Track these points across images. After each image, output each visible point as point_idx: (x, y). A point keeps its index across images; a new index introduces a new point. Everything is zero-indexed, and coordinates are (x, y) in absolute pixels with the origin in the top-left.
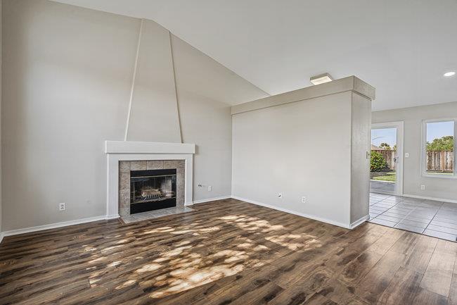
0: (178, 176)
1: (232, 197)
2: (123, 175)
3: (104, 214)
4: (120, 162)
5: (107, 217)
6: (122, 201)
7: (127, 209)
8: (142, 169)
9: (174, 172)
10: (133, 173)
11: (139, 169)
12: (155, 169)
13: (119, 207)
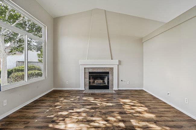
0: (110, 75)
1: (143, 89)
2: (86, 73)
3: (79, 87)
4: (85, 68)
5: (80, 89)
6: (86, 84)
7: (88, 87)
8: (93, 71)
9: (108, 73)
10: (90, 73)
11: (92, 71)
12: (99, 71)
13: (85, 86)
